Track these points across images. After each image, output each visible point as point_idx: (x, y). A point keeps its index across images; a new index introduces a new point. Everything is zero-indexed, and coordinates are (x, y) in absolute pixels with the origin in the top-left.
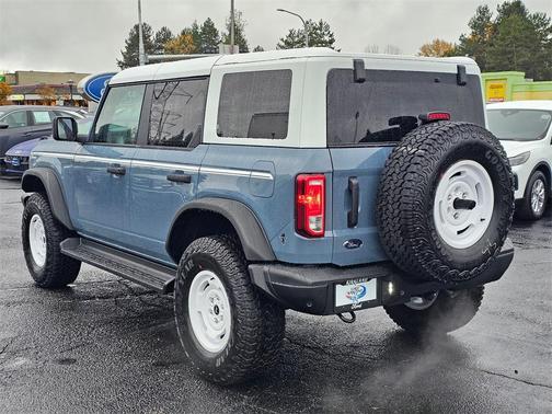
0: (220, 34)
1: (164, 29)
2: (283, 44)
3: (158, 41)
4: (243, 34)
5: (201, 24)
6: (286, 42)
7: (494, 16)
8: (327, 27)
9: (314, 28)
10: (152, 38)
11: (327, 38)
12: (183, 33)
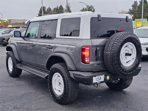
7: (139, 4)
9: (89, 7)
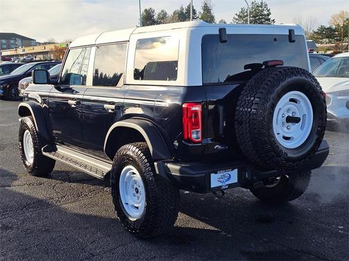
0: (197, 13)
1: (162, 11)
2: (237, 17)
3: (159, 18)
4: (212, 12)
5: (185, 7)
6: (239, 16)
8: (266, 5)
10: (155, 17)
11: (266, 12)
12: (174, 13)
